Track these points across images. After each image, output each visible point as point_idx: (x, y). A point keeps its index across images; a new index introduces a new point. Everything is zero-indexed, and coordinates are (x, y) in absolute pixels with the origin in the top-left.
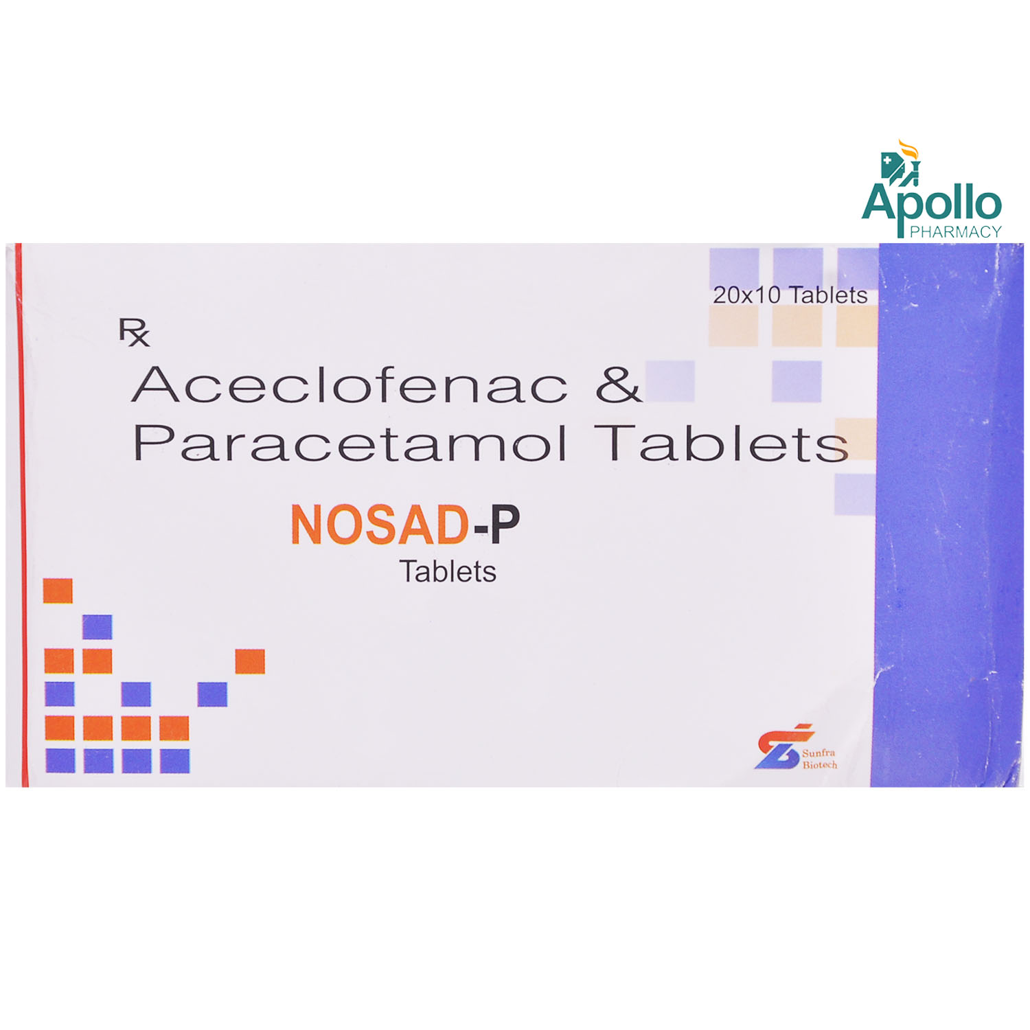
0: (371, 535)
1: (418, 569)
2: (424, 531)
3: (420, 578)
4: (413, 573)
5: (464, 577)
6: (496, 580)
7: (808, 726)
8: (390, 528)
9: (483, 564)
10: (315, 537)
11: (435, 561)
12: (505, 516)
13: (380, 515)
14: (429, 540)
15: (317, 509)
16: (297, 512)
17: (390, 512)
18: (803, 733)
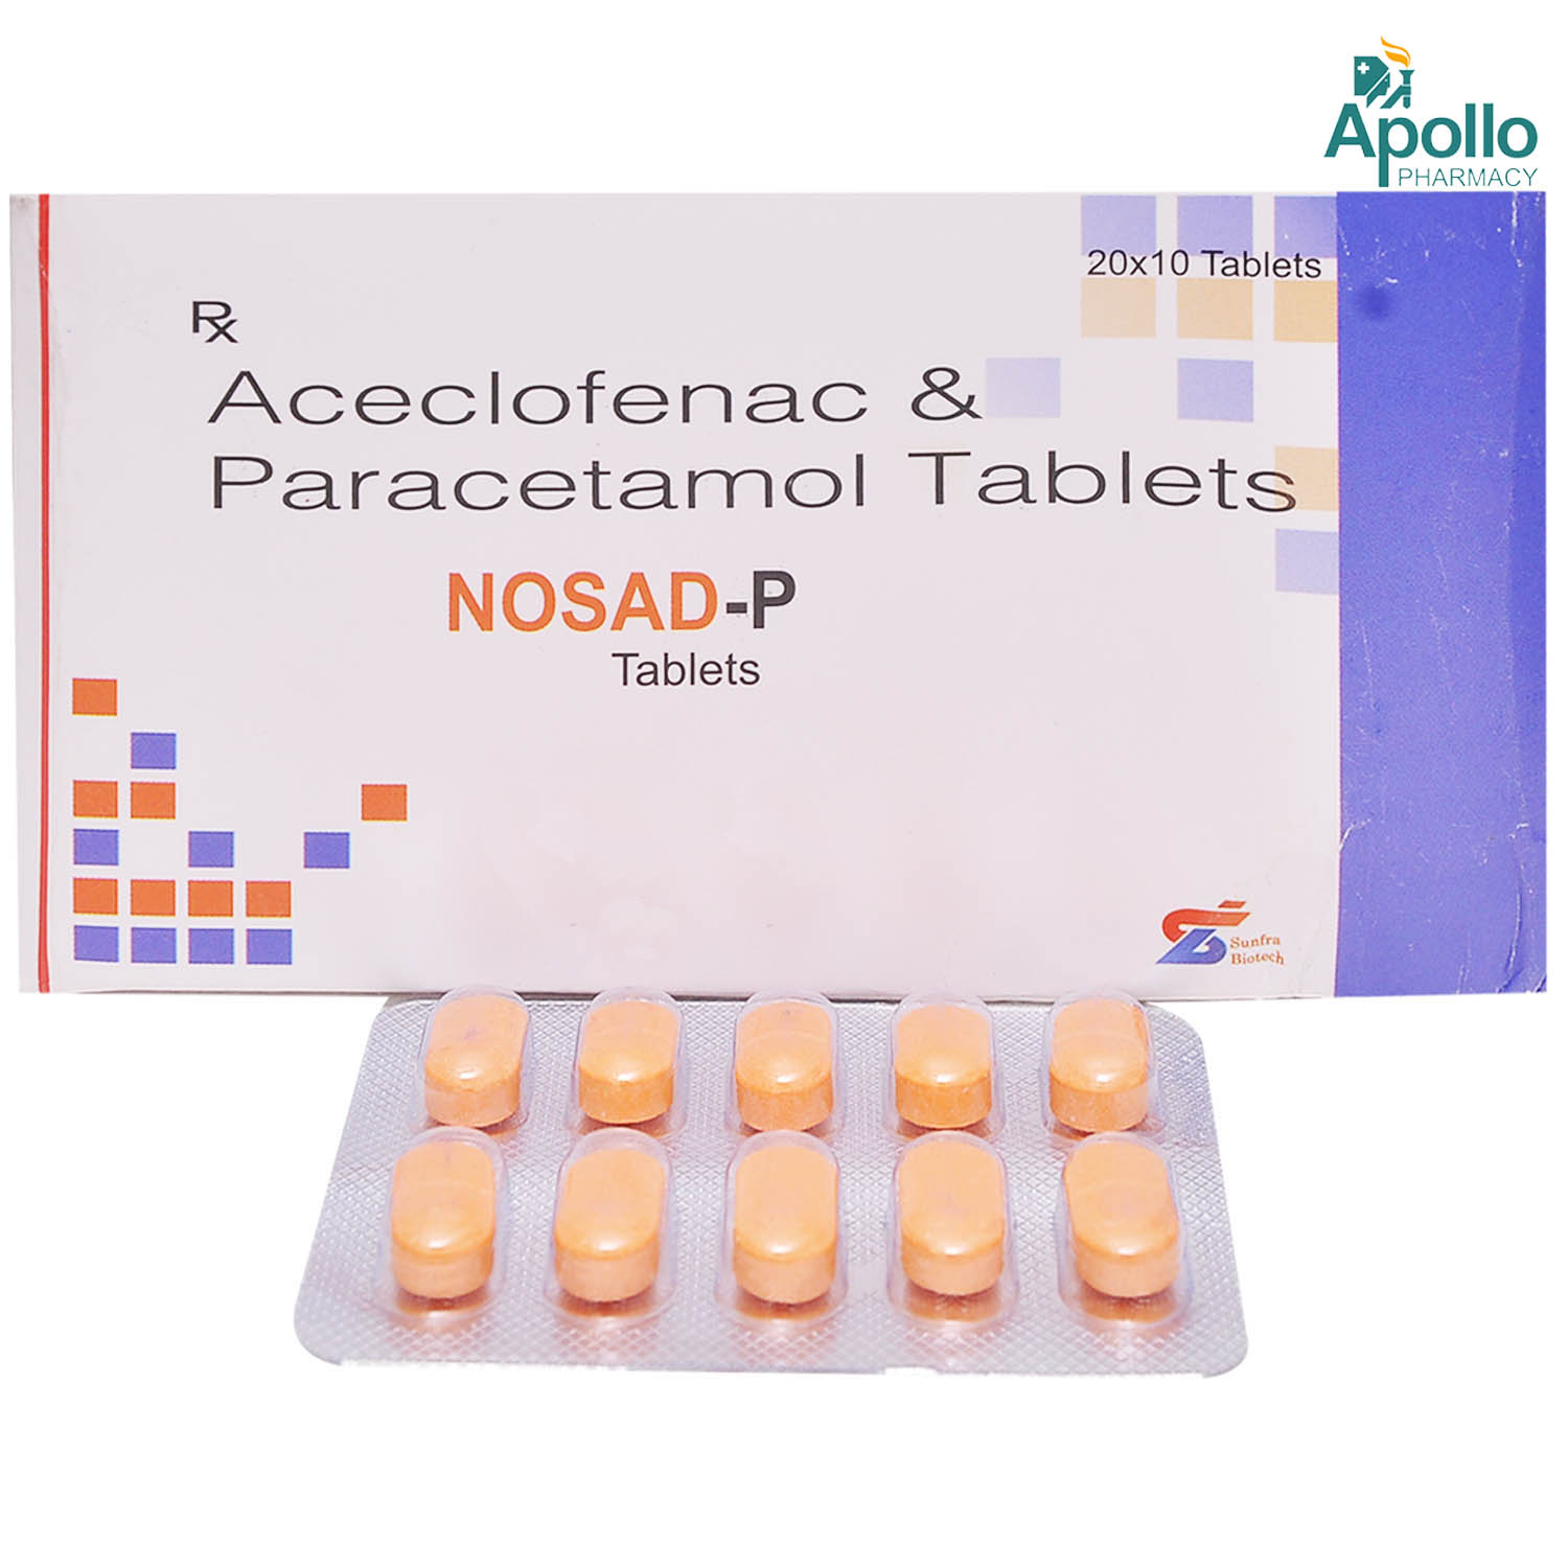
0: (568, 618)
1: (640, 667)
2: (650, 611)
3: (644, 679)
4: (633, 673)
5: (710, 678)
6: (759, 682)
7: (1240, 904)
8: (598, 607)
9: (739, 659)
10: (485, 621)
11: (666, 655)
12: (774, 589)
13: (583, 587)
14: (657, 625)
15: (488, 578)
16: (457, 583)
17: (598, 584)
18: (1232, 913)
